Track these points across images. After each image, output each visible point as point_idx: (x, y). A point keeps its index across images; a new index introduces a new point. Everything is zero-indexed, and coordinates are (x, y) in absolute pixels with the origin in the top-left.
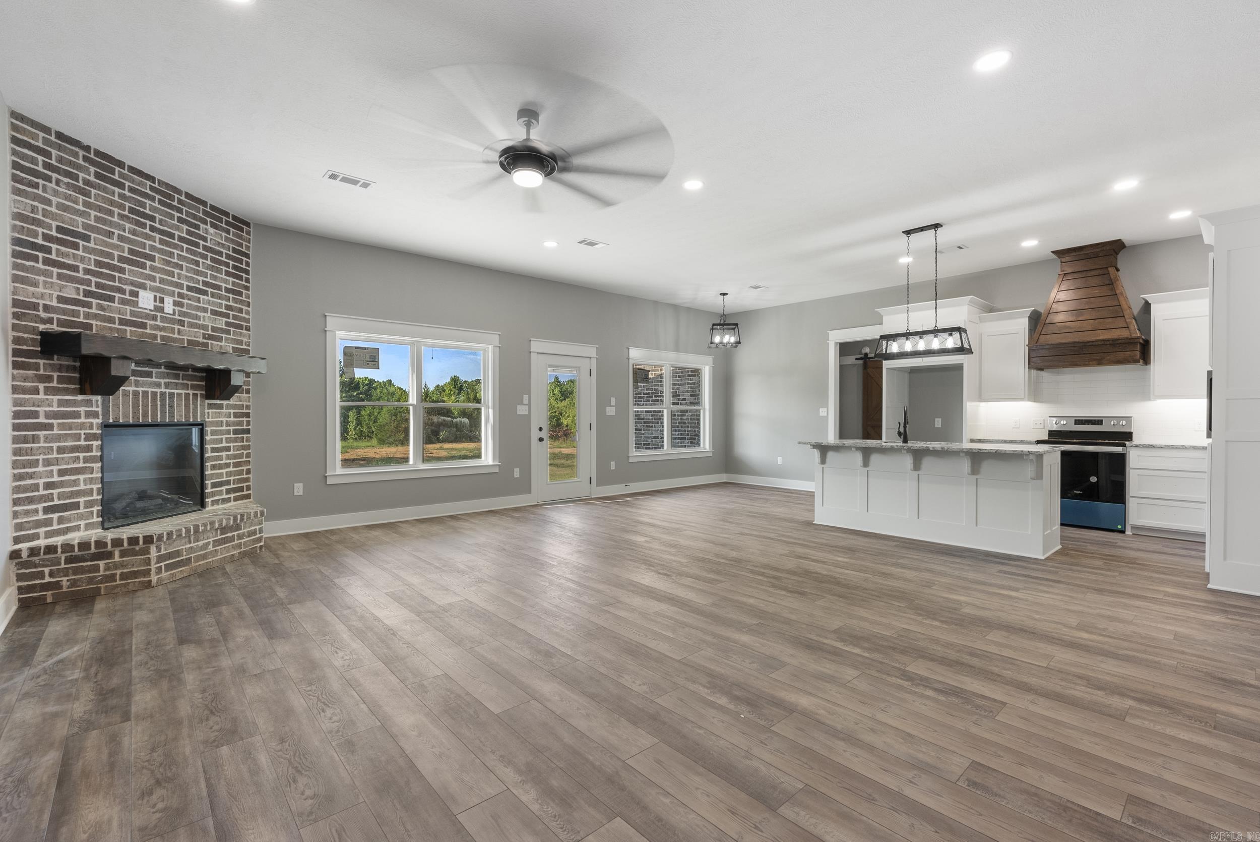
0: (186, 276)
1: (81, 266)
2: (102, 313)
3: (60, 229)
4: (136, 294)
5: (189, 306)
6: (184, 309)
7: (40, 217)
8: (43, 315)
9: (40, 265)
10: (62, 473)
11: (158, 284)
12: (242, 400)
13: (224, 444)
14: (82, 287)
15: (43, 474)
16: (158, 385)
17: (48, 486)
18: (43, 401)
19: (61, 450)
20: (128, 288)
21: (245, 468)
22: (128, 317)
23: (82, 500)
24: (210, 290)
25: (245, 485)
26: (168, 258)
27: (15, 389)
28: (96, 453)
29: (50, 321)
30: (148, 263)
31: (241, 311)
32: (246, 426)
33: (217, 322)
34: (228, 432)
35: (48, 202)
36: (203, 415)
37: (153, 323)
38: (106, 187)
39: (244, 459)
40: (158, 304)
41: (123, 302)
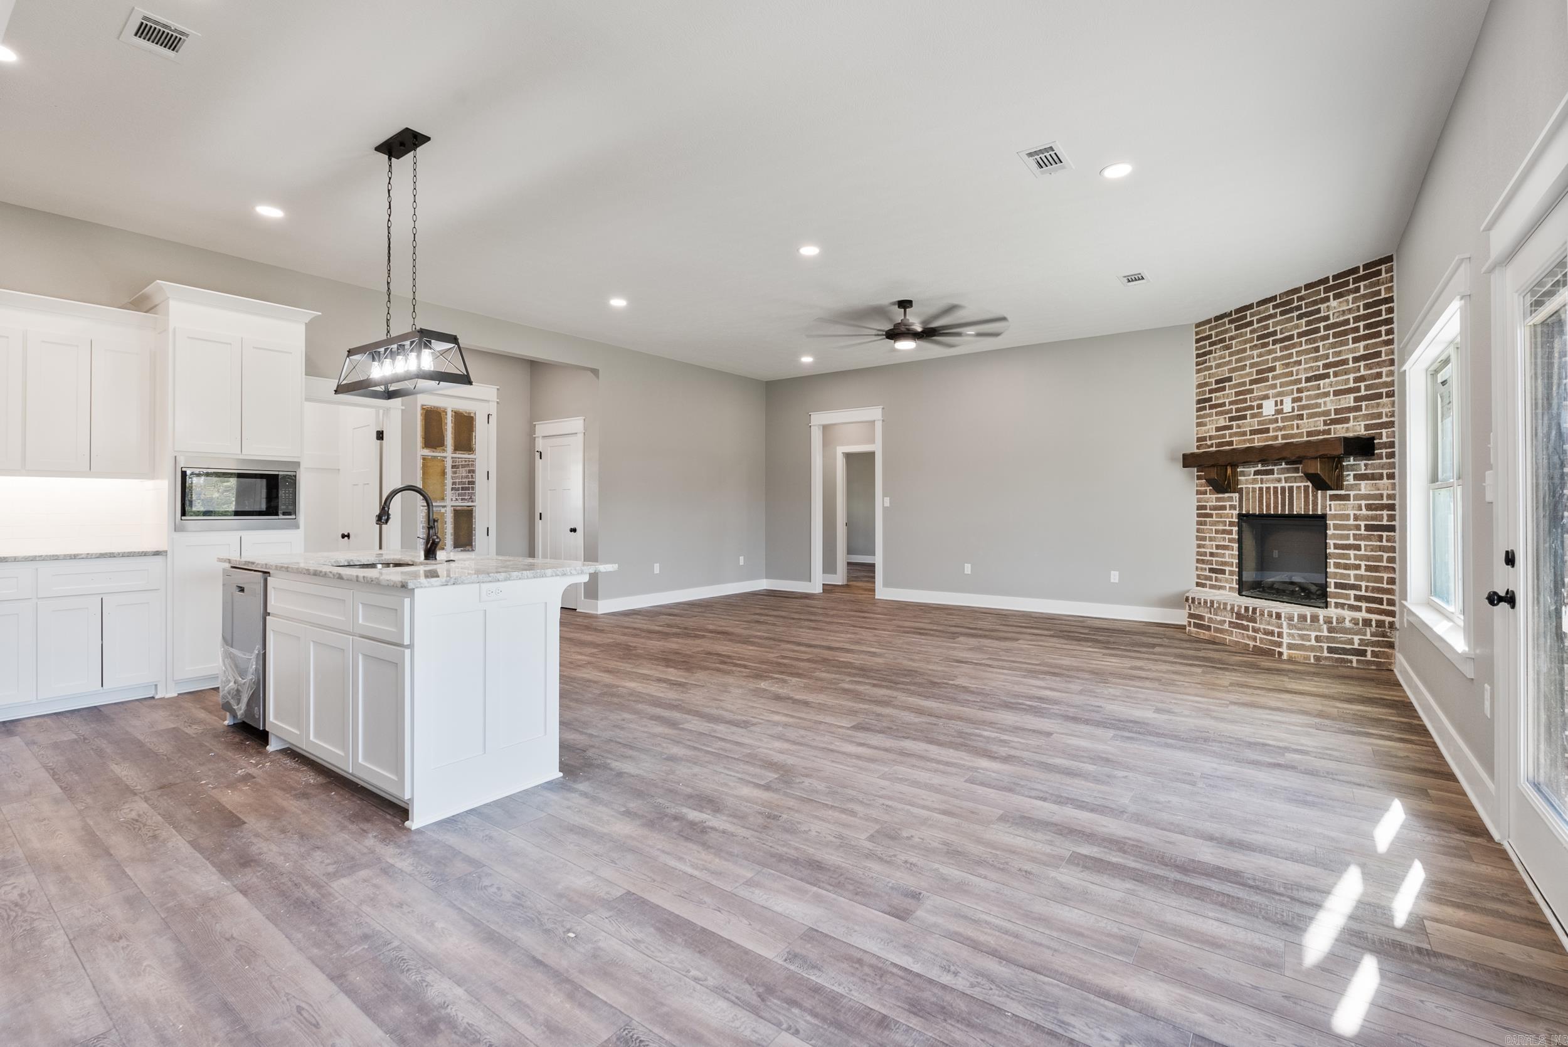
0: (1305, 369)
1: (1227, 401)
2: (1239, 430)
3: (1217, 382)
4: (1260, 407)
5: (1308, 398)
6: (1304, 403)
7: (1207, 380)
8: (1209, 443)
9: (1208, 411)
10: (1218, 547)
11: (1279, 389)
12: (1382, 488)
13: (1351, 541)
14: (1227, 416)
15: (1210, 547)
16: (1279, 480)
17: (1212, 554)
18: (1208, 499)
19: (1217, 532)
20: (1255, 404)
21: (1386, 576)
22: (1256, 427)
23: (1227, 569)
24: (1331, 371)
25: (1385, 597)
26: (1287, 361)
27: (1198, 492)
28: (1235, 536)
29: (1211, 446)
30: (1270, 375)
31: (1379, 375)
32: (1387, 521)
33: (1342, 402)
34: (1358, 527)
35: (1210, 368)
36: (1324, 507)
37: (1275, 425)
38: (1241, 333)
39: (1385, 564)
40: (1279, 407)
41: (1253, 416)
